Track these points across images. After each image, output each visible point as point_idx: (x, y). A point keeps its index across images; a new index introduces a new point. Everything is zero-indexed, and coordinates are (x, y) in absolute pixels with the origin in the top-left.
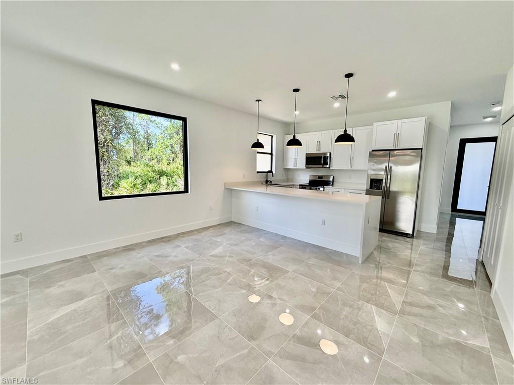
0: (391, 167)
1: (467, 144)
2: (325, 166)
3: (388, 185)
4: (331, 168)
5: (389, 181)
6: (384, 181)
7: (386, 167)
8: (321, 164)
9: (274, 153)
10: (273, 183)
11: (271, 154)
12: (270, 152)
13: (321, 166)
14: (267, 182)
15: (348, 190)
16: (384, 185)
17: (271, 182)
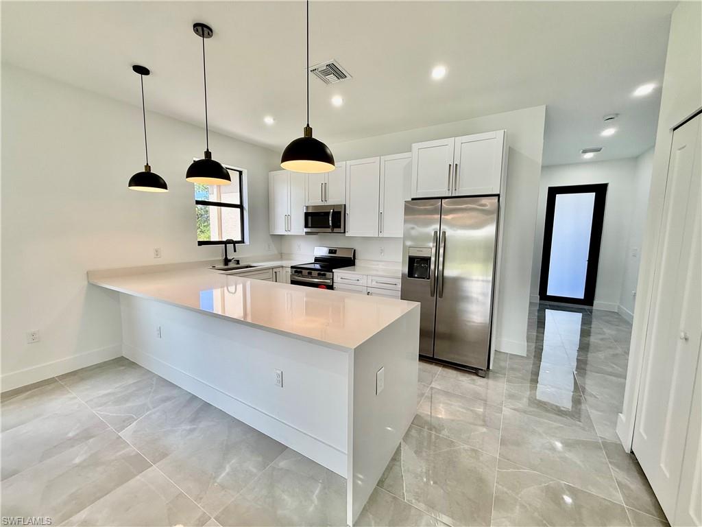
0: (444, 233)
1: (557, 195)
2: (336, 230)
3: (441, 267)
4: (347, 234)
5: (441, 259)
6: (433, 259)
7: (436, 232)
8: (329, 227)
9: (246, 205)
10: (242, 264)
11: (241, 207)
12: (238, 203)
13: (329, 230)
14: (227, 261)
15: (374, 278)
16: (432, 267)
17: (238, 262)
